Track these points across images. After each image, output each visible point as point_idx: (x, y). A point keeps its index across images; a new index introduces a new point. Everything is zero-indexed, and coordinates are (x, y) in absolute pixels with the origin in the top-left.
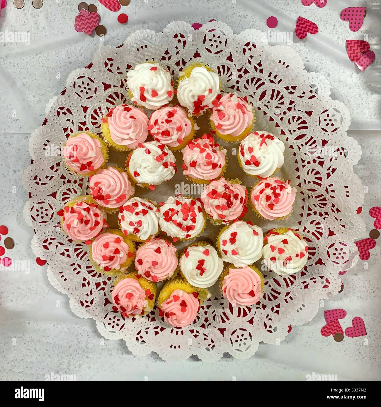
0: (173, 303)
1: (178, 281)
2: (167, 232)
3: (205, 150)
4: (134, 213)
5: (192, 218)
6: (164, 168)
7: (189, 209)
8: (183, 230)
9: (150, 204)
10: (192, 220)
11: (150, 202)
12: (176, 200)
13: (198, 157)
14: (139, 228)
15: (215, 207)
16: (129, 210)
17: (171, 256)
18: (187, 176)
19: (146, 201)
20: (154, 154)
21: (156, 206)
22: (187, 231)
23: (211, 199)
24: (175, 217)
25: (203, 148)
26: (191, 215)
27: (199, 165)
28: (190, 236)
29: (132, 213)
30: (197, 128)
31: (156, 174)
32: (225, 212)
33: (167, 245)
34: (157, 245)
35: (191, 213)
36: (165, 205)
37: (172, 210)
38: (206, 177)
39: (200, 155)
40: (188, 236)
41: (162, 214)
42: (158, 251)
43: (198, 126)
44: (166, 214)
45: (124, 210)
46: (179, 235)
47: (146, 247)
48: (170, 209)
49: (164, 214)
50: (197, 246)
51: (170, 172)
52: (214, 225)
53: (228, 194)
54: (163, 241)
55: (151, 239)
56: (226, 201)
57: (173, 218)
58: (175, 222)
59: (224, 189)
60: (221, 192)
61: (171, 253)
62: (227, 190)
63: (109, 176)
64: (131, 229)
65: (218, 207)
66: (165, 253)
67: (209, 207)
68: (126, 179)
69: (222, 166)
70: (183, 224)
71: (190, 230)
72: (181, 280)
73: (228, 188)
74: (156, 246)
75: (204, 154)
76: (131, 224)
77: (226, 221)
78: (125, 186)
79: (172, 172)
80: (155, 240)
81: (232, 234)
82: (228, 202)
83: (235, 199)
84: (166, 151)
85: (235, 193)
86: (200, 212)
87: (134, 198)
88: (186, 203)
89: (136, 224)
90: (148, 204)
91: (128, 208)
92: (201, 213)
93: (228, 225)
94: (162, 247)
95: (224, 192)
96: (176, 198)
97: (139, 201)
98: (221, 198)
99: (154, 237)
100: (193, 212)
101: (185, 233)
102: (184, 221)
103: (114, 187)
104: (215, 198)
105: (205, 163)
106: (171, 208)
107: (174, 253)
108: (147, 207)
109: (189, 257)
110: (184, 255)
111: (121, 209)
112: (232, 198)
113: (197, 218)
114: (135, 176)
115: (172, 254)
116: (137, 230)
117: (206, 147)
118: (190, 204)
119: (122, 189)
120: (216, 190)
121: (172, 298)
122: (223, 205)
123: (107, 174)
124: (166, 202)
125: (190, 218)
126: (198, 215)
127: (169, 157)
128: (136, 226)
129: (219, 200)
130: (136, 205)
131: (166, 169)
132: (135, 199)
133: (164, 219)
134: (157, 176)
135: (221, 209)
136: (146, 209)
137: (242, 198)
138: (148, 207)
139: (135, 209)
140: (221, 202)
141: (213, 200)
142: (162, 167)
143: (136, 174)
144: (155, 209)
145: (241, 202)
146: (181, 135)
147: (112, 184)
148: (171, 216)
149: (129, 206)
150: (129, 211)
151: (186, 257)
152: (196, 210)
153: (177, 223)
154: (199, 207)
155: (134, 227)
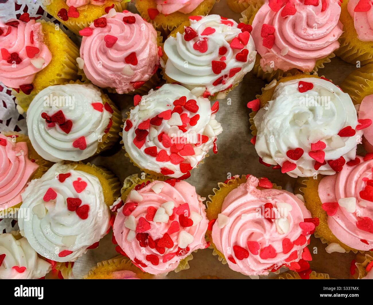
0: (27, 43)
1: (64, 70)
2: (158, 91)
3: (285, 252)
4: (228, 45)
5: (158, 150)
6: (289, 148)
7: (179, 153)
8: (144, 122)
9: (227, 85)
10: (154, 148)
11: (228, 89)
12: (211, 137)
13: (279, 230)
14: (191, 43)
15: (154, 205)
16: (239, 39)
17: (110, 79)
18: (243, 180)
19: (235, 81)
20: (334, 144)
21: (216, 94)
22: (138, 129)
23: (174, 209)
24: (176, 119)
25: (293, 250)
26: (163, 151)
27: (258, 222)
28: (127, 129)
29: (228, 42)
30: (332, 248)
31: (287, 124)
32: (133, 220)
33: (134, 80)
34: (144, 62)
35: (169, 153)
36: (210, 112)
37: (193, 121)
38: (224, 221)
39: (282, 237)
40: (129, 125)
41: (194, 98)
42: (132, 59)
43: (335, 253)
44: (193, 106)
45: (243, 31)
46: (139, 110)
47: (150, 42)
48: (197, 117)
49: (193, 102)
50: (107, 130)
51: (273, 153)
52: (128, 178)
53: (166, 249)
54: (146, 76)
55: (161, 58)
56: (155, 237)
57: (176, 116)
58: (167, 115)
59: (181, 247)
60: (178, 235)
61: (117, 81)
62: (176, 250)
63: (328, 32)
64: (198, 26)
65: (152, 212)
66: (120, 70)
67: (160, 194)
68: (300, 64)
69: (230, 263)
70: (155, 128)
71: (135, 135)
72: (63, 76)
73: (177, 254)
74: (144, 60)
75: (278, 247)
76: (209, 31)
77: (119, 210)
78: (289, 56)
79: (270, 156)
80: (156, 65)
81: (87, 208)
82: (151, 239)
83: (149, 254)
84: (322, 168)
85: (161, 261)
86: (161, 169)
87: (255, 61)
88: (193, 153)
89: (204, 38)
90: (230, 82)
91: (241, 40)
92: (159, 171)
93: (111, 207)
94: (135, 70)
95: (175, 244)
96: (213, 139)
97: (245, 66)
98: (166, 231)
99: (162, 65)
100: (169, 159)
101: (136, 124)
102: (160, 132)
103: (302, 33)
104: (172, 218)
105: (258, 240)
106: (199, 122)
107: (115, 86)
108: (226, 76)
109: (92, 108)
110: (101, 102)
111: (246, 28)
112: (154, 251)
113: (154, 159)
114: (300, 83)
115: (115, 82)
116: (190, 35)
117: (290, 256)
118: (186, 160)
119: (287, 46)
120: (188, 228)
121: (37, 45)
122: (149, 227)
123: (332, 34)
124: (214, 116)
125: (160, 147)
126: (158, 165)
127: (308, 168)
128: (200, 38)
129: (163, 225)
130: (242, 57)
131: (285, 149)
132: (252, 61)
133: (184, 98)
134: (282, 126)
135: (144, 217)
136: (223, 72)
137: (145, 266)
138: (224, 79)
139: (234, 52)
140: (157, 226)
141: (171, 213)
142: (295, 144)
143: (305, 87)
144: (212, 90)
145: (138, 261)
146: (344, 218)
147: (310, 31)
148: (184, 112)
149: (245, 43)
150: (235, 38)
151: (94, 102)
152: (168, 165)
153: (162, 119)
154: (172, 172)
155: (199, 34)
